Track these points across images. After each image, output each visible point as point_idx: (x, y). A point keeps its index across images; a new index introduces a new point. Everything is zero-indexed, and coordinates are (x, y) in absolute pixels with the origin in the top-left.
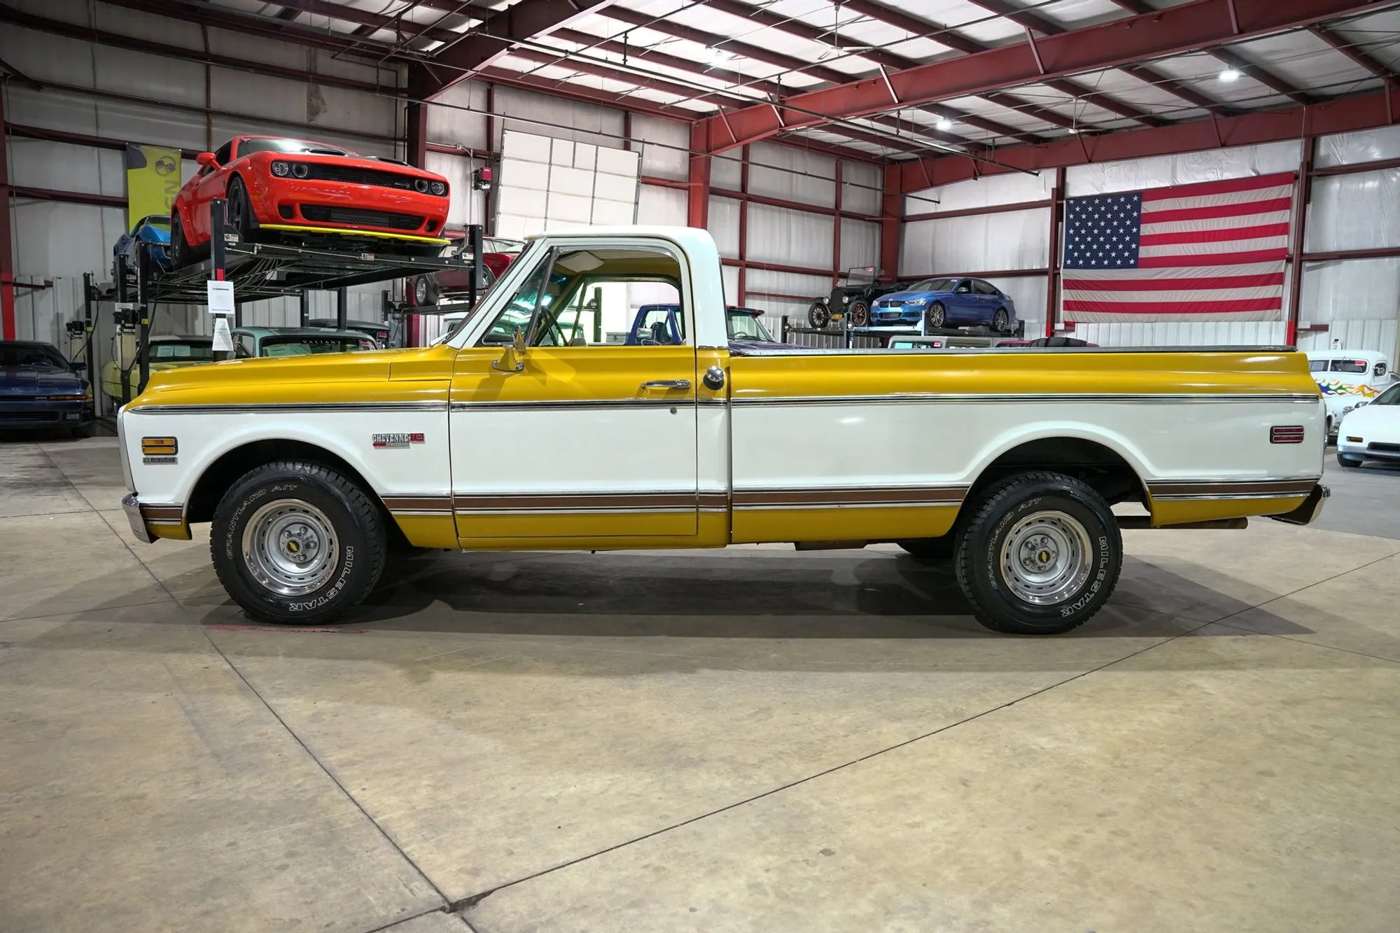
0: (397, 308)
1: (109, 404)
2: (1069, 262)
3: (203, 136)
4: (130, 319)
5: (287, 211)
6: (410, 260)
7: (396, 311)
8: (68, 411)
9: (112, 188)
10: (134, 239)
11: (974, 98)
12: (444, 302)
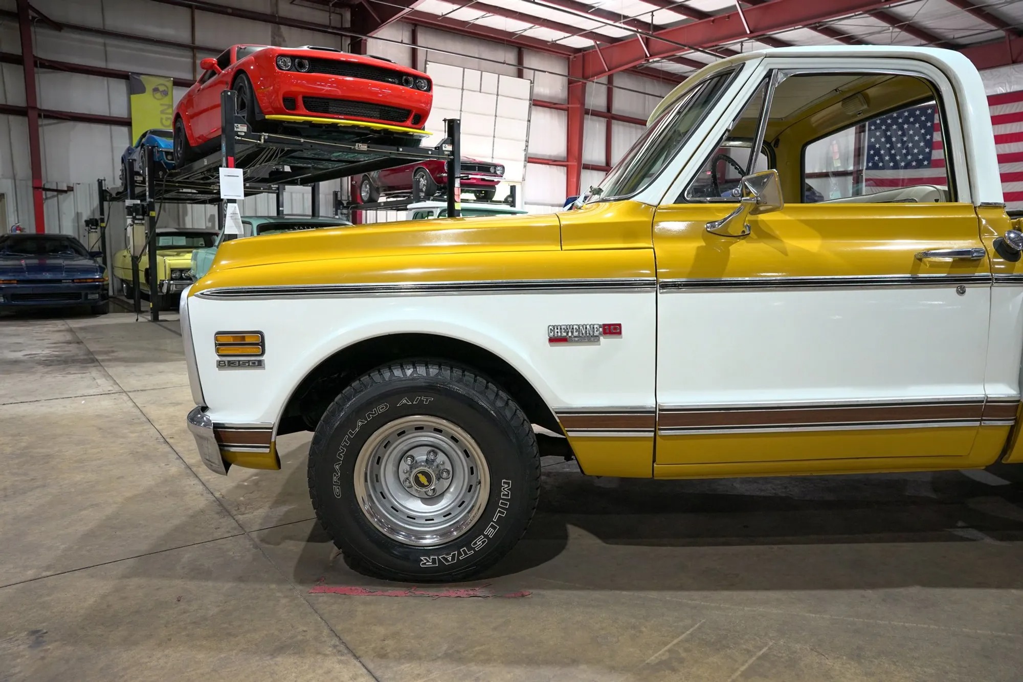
0: (345, 205)
1: (120, 286)
2: (870, 164)
3: (190, 66)
4: (141, 212)
5: (290, 104)
6: (398, 150)
7: (344, 207)
8: (89, 292)
9: (119, 111)
10: (139, 148)
11: (806, 29)
12: (382, 199)
